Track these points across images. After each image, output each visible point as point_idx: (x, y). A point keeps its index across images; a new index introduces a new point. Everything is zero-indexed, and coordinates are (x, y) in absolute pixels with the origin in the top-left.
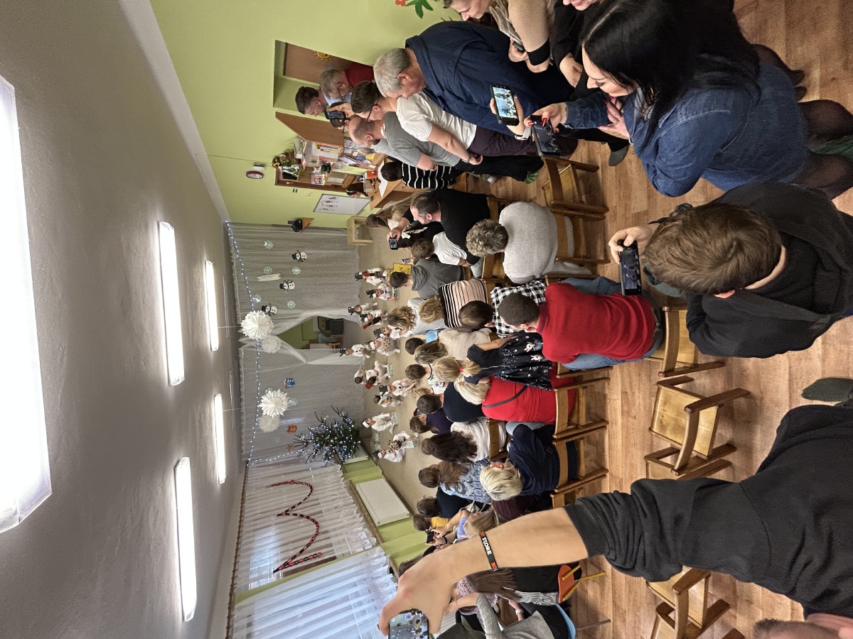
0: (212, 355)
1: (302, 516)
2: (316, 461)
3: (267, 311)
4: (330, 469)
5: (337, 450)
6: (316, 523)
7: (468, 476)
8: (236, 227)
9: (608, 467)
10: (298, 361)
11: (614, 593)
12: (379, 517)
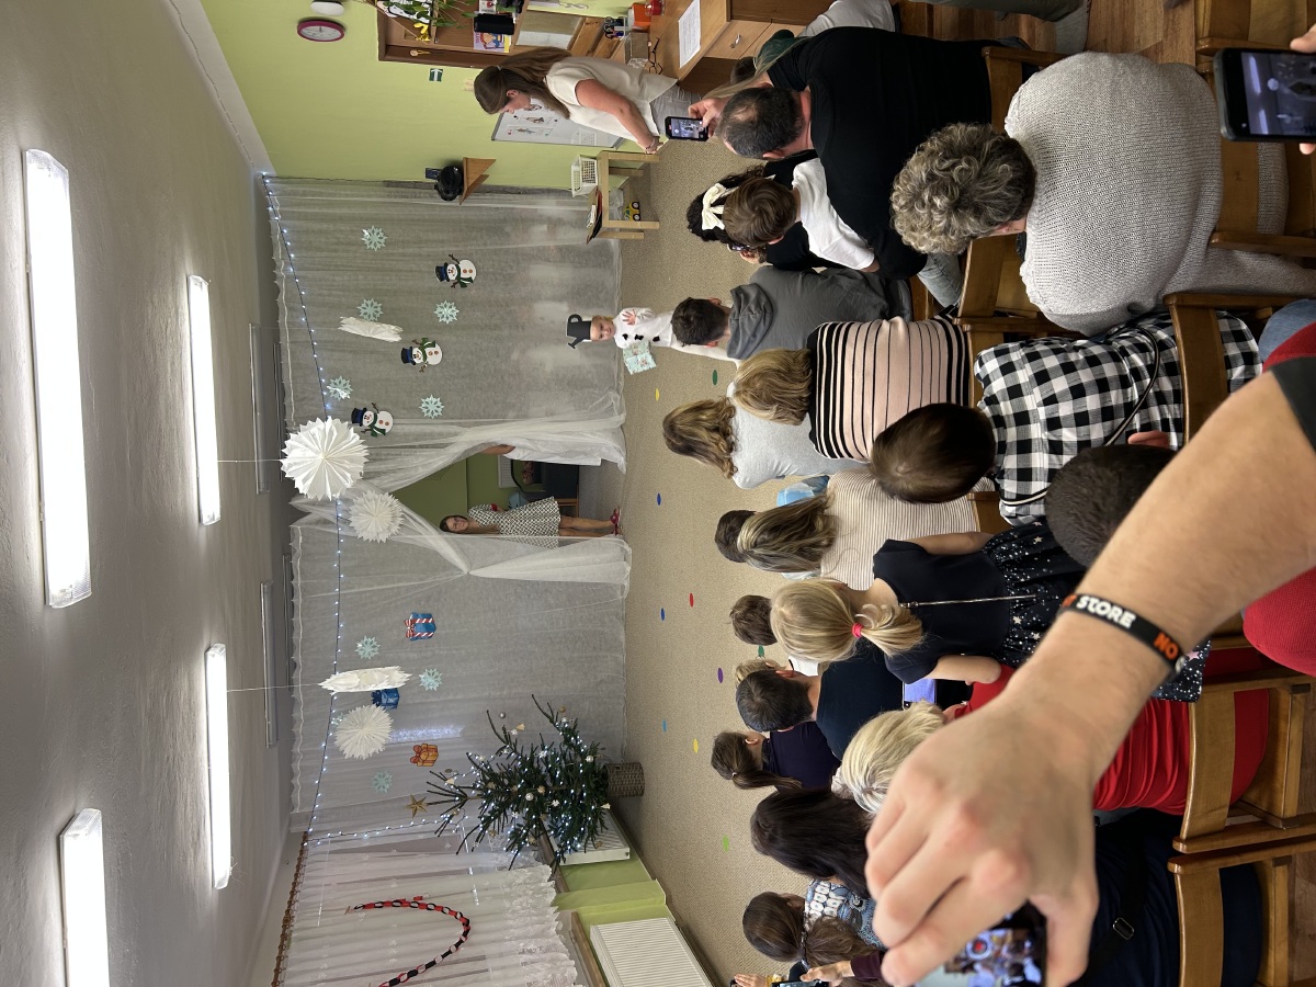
0: (202, 537)
2: (488, 850)
3: (366, 423)
4: (520, 875)
5: (546, 824)
8: (289, 188)
10: (447, 566)
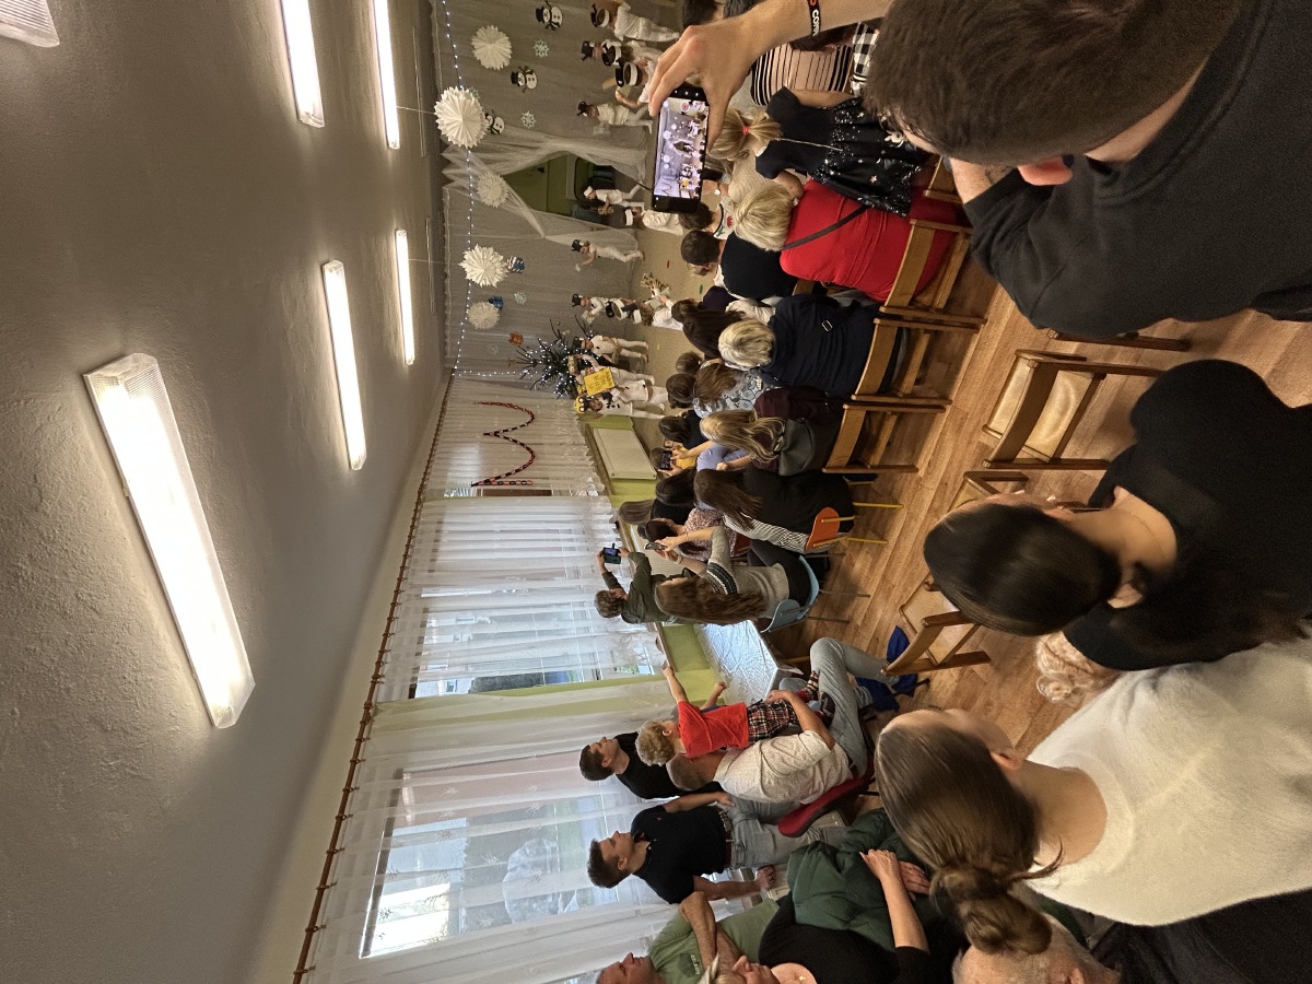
0: (390, 155)
1: (515, 441)
2: (546, 391)
6: (532, 452)
7: (734, 391)
9: (953, 397)
10: (533, 231)
11: (889, 565)
12: (615, 468)
